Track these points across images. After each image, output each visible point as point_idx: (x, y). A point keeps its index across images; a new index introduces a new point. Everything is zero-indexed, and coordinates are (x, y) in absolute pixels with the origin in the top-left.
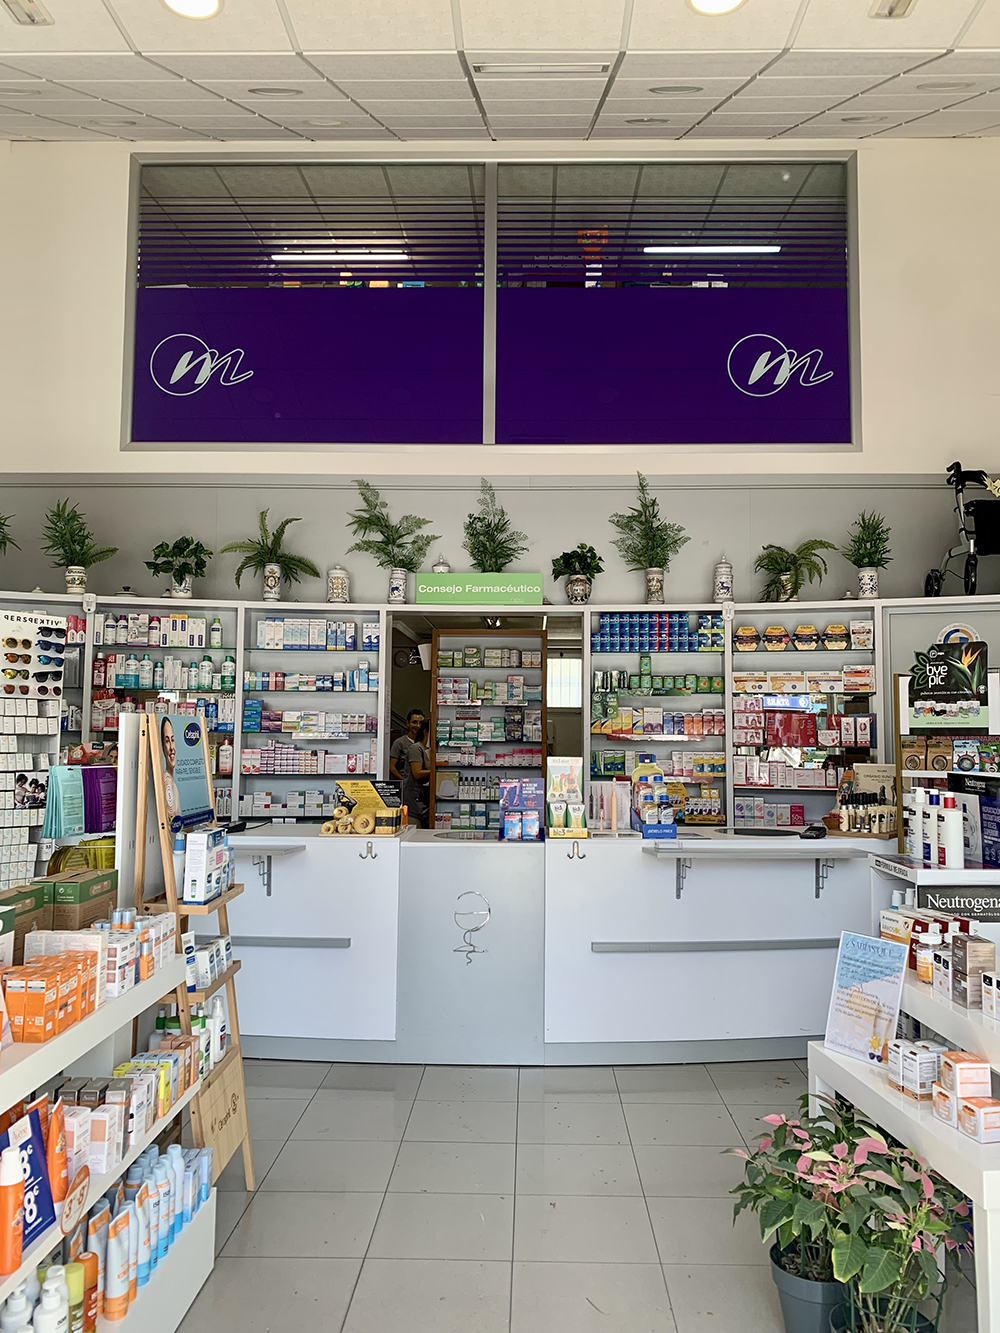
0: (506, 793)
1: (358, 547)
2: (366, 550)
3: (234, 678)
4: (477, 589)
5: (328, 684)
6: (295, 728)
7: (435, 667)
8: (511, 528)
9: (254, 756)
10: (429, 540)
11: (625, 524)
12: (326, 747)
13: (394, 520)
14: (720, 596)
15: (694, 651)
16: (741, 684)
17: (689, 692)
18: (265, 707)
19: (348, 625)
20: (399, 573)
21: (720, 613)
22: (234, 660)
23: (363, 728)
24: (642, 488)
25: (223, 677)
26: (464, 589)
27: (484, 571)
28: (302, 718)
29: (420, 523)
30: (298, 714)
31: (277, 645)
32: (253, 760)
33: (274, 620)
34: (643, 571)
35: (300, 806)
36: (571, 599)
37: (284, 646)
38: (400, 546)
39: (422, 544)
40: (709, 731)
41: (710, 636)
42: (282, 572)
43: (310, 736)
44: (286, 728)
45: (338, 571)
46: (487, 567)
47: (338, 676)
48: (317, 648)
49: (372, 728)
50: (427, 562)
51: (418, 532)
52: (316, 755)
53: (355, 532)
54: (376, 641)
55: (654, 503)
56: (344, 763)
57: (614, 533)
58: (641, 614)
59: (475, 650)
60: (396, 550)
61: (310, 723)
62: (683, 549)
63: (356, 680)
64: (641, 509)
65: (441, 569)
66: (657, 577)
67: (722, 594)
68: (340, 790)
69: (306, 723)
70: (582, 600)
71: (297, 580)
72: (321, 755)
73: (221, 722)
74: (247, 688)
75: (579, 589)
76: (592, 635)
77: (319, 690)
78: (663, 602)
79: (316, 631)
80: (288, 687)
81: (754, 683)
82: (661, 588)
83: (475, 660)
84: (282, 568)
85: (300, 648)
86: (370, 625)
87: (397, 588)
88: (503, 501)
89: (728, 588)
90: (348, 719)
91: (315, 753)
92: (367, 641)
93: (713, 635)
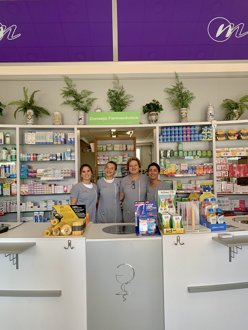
0: (138, 209)
1: (65, 103)
2: (68, 104)
3: (16, 156)
4: (113, 118)
5: (55, 158)
6: (42, 176)
7: (96, 151)
8: (126, 94)
9: (26, 187)
10: (93, 100)
11: (171, 92)
12: (55, 183)
13: (79, 92)
14: (210, 119)
15: (200, 141)
16: (219, 153)
17: (199, 157)
18: (30, 167)
19: (62, 134)
20: (82, 113)
21: (211, 125)
22: (15, 149)
23: (69, 175)
24: (177, 77)
25: (11, 156)
26: (108, 118)
27: (115, 111)
28: (45, 172)
29: (89, 93)
30: (43, 170)
31: (33, 142)
32: (25, 189)
33: (31, 132)
34: (178, 110)
35: (45, 207)
36: (150, 122)
37: (36, 143)
38: (81, 102)
39: (91, 102)
40: (206, 172)
41: (206, 135)
42: (34, 113)
43: (48, 179)
44: (38, 176)
45: (57, 112)
46: (117, 110)
47: (59, 155)
48: (50, 144)
49: (73, 175)
50: (93, 108)
51: (89, 97)
52: (51, 186)
53: (64, 97)
54: (73, 140)
55: (181, 83)
56: (62, 189)
57: (166, 95)
58: (179, 127)
59: (110, 145)
60: (80, 104)
61: (48, 173)
62: (193, 101)
63: (66, 156)
64: (176, 86)
65: (99, 110)
66: (185, 111)
67: (211, 118)
68: (54, 210)
69: (46, 173)
70: (155, 122)
71: (40, 116)
72: (53, 186)
73: (11, 174)
74: (21, 160)
75: (154, 117)
76: (159, 136)
77: (51, 160)
78: (187, 122)
79: (49, 136)
80: (39, 159)
81: (224, 153)
82: (187, 116)
83: (110, 148)
84: (34, 111)
85: (43, 144)
86: (70, 134)
87: (81, 119)
88: (121, 83)
89: (213, 115)
90: (63, 172)
91: (50, 185)
92: (70, 140)
93: (208, 134)
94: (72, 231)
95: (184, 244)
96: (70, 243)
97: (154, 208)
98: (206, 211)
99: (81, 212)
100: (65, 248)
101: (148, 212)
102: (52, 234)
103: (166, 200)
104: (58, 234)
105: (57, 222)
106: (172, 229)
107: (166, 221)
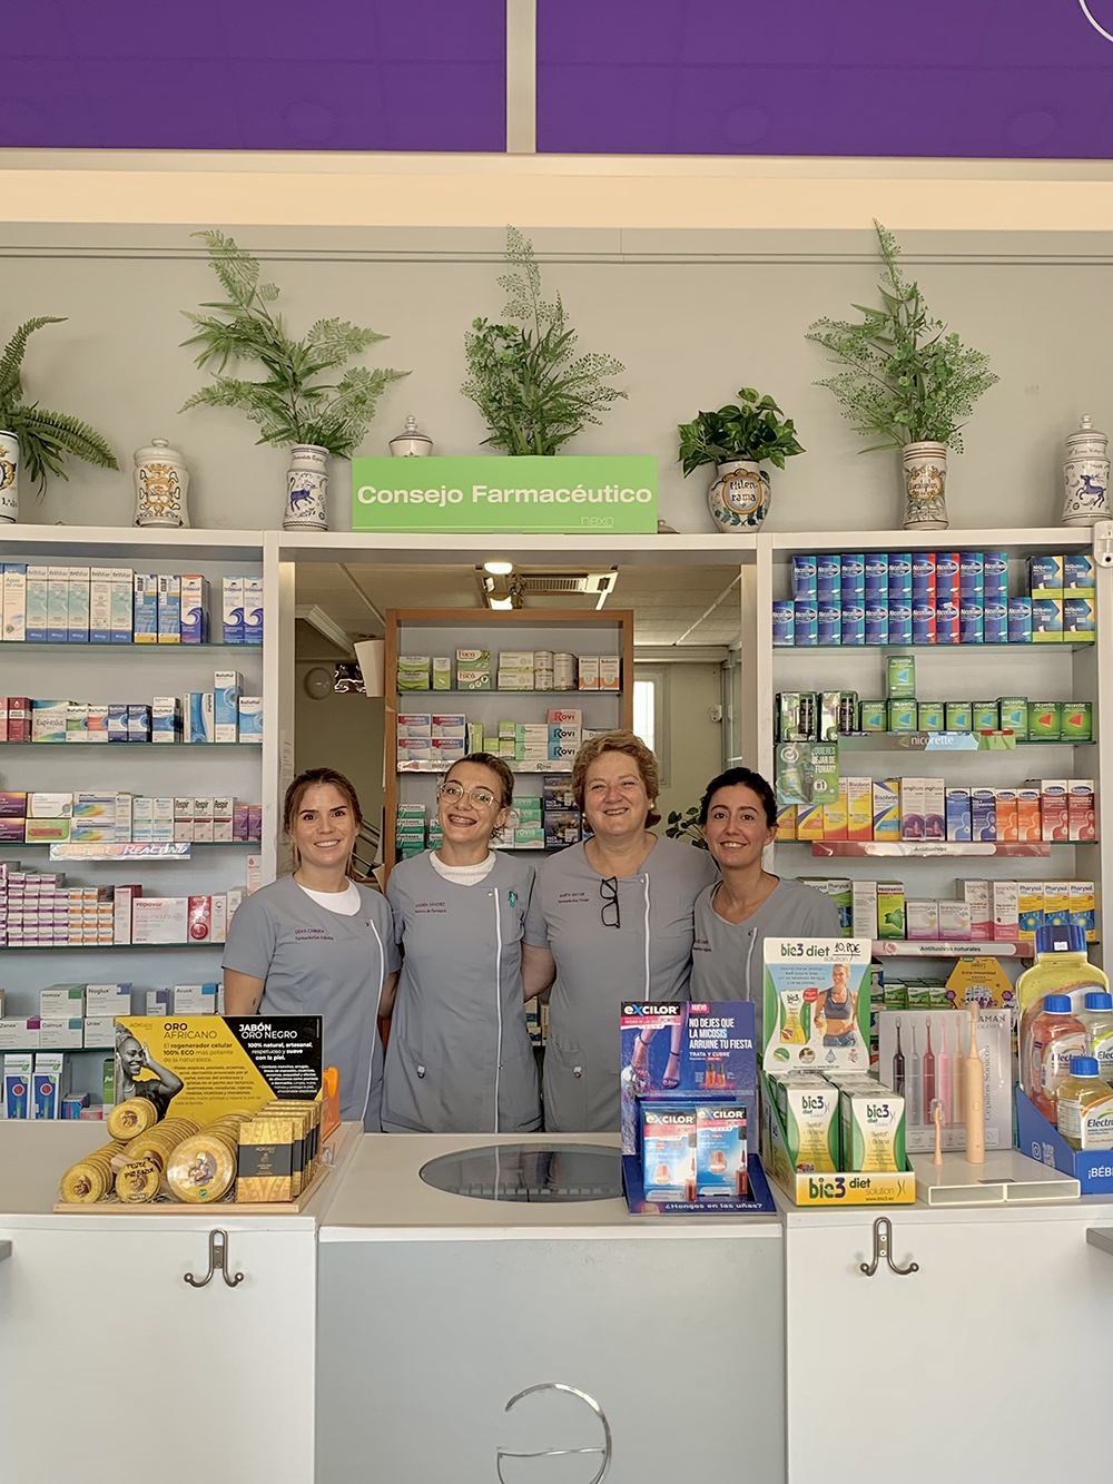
0: (638, 1046)
1: (210, 397)
2: (230, 402)
4: (499, 496)
5: (138, 726)
6: (57, 833)
7: (391, 692)
8: (578, 349)
10: (380, 382)
11: (849, 343)
12: (135, 878)
13: (296, 331)
14: (1082, 509)
15: (1022, 642)
17: (1011, 739)
19: (186, 583)
20: (311, 459)
21: (1088, 548)
23: (225, 833)
24: (886, 257)
26: (468, 494)
27: (514, 453)
28: (76, 809)
29: (357, 343)
30: (67, 798)
31: (10, 629)
33: (2, 568)
34: (894, 450)
35: (74, 1024)
36: (718, 520)
37: (27, 632)
38: (309, 394)
39: (365, 393)
40: (1056, 832)
41: (1059, 605)
42: (22, 453)
43: (97, 852)
44: (36, 833)
45: (163, 452)
46: (523, 443)
47: (164, 707)
48: (110, 640)
49: (248, 831)
50: (374, 433)
51: (355, 362)
52: (111, 897)
53: (204, 358)
54: (253, 621)
55: (913, 294)
56: (178, 917)
57: (821, 365)
58: (893, 554)
59: (478, 654)
60: (301, 403)
61: (97, 820)
62: (983, 404)
63: (208, 717)
64: (883, 310)
65: (413, 446)
66: (931, 463)
67: (1087, 504)
68: (131, 1046)
69: (85, 820)
70: (751, 522)
71: (58, 472)
72: (123, 897)
75: (743, 495)
76: (776, 606)
77: (115, 740)
78: (946, 525)
79: (107, 596)
80: (42, 734)
82: (941, 493)
83: (478, 675)
84: (21, 442)
85: (67, 640)
86: (239, 582)
87: (304, 494)
88: (554, 285)
89: (1100, 491)
90: (190, 811)
91: (108, 894)
92: (233, 620)
93: (1067, 602)
94: (237, 1174)
95: (913, 1268)
96: (224, 1249)
97: (736, 1044)
98: (1054, 1067)
99: (292, 1060)
100: (189, 1279)
101: (702, 1066)
102: (111, 1189)
103: (811, 994)
104: (150, 1189)
105: (142, 1120)
106: (848, 1177)
107: (807, 1124)
